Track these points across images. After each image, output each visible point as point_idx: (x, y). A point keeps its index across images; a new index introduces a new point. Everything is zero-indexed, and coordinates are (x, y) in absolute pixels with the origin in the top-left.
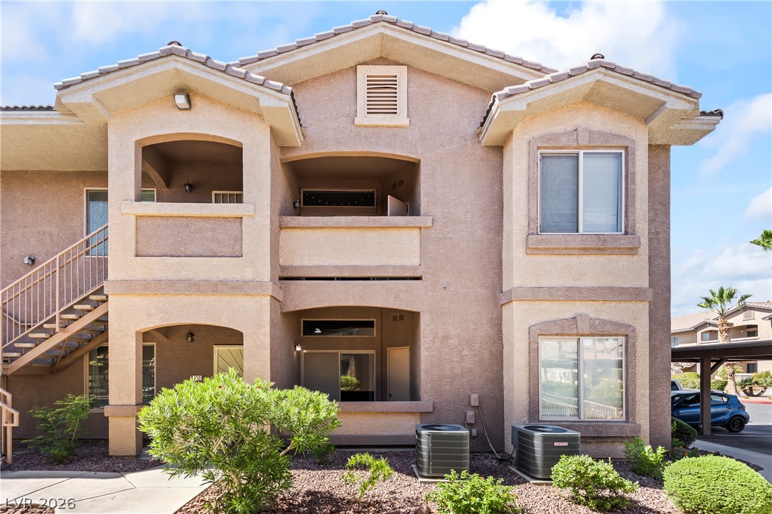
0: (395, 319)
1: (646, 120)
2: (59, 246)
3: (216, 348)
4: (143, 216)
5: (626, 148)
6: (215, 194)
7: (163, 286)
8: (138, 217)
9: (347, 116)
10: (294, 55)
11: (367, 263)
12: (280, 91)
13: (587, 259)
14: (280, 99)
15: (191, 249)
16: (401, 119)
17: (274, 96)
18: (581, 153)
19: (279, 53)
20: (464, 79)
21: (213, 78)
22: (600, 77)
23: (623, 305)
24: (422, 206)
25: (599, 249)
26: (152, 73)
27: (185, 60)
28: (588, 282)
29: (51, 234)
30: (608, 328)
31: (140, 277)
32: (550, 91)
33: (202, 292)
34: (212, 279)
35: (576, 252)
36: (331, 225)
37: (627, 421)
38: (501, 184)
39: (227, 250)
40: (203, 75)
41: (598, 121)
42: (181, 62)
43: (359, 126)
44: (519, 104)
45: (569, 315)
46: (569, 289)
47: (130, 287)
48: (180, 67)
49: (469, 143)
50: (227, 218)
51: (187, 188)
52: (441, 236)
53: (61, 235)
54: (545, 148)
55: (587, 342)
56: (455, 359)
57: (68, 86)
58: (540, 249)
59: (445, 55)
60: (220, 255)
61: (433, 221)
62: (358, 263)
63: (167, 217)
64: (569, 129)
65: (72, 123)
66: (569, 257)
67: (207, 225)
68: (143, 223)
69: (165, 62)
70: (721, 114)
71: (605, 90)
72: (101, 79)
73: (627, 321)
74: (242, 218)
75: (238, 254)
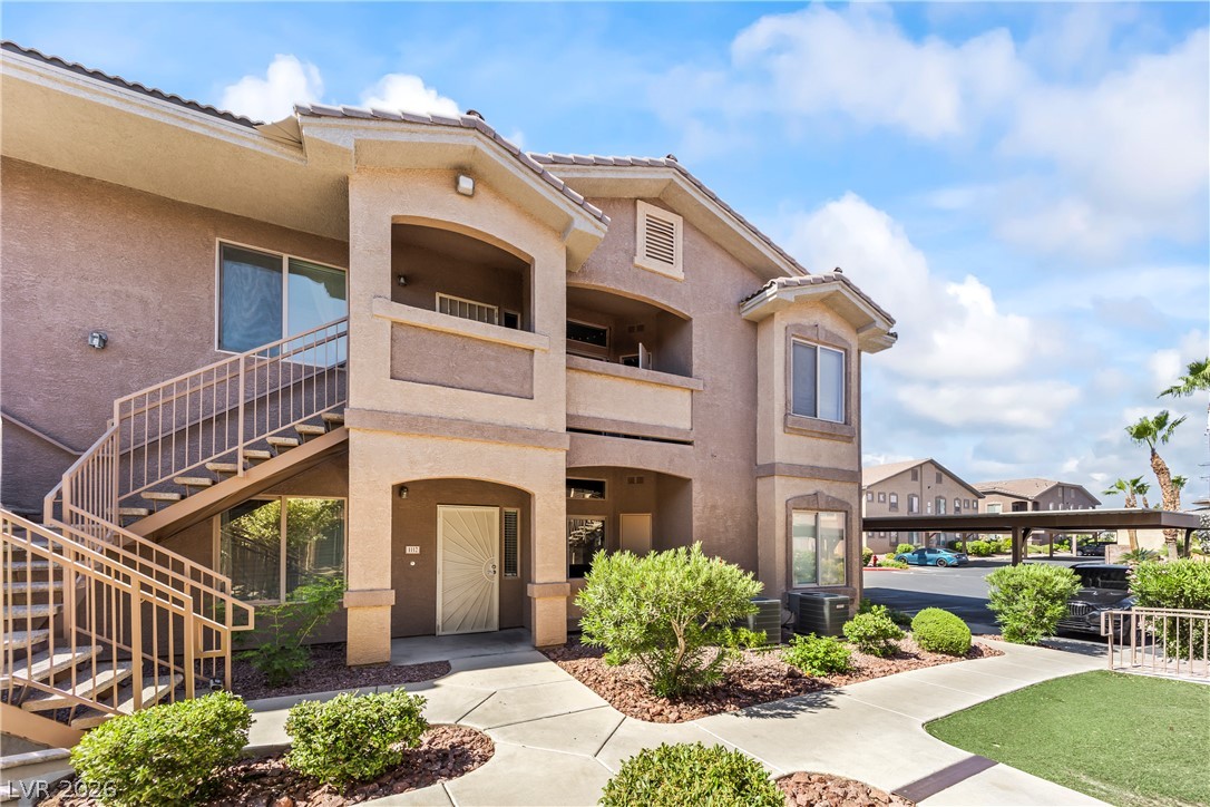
0: (631, 481)
1: (858, 330)
2: (161, 324)
3: (441, 509)
4: (402, 324)
5: (846, 350)
6: (441, 298)
7: (435, 426)
8: (394, 324)
9: (626, 252)
10: (589, 171)
11: (643, 420)
12: (600, 220)
13: (823, 442)
14: (597, 227)
15: (468, 380)
16: (676, 271)
17: (592, 222)
18: (819, 346)
19: (575, 164)
20: (731, 248)
21: (522, 176)
22: (839, 288)
23: (843, 485)
24: (694, 367)
25: (830, 434)
26: (445, 141)
27: (491, 142)
28: (823, 463)
29: (143, 302)
30: (837, 505)
31: (399, 409)
32: (809, 291)
33: (487, 439)
34: (499, 423)
35: (816, 435)
36: (610, 372)
37: (847, 586)
38: (756, 359)
39: (514, 388)
40: (510, 168)
41: (828, 321)
42: (484, 142)
43: (638, 267)
44: (790, 296)
45: (811, 492)
46: (812, 467)
47: (385, 421)
48: (481, 146)
49: (732, 312)
50: (515, 347)
51: (402, 280)
52: (709, 401)
53: (164, 306)
54: (797, 336)
55: (823, 517)
56: (721, 530)
57: (319, 116)
58: (794, 429)
59: (724, 223)
60: (506, 392)
61: (704, 385)
62: (635, 420)
63: (437, 332)
64: (812, 323)
65: (281, 157)
66: (811, 439)
67: (489, 352)
68: (401, 333)
69: (464, 134)
70: (896, 336)
71: (839, 298)
72: (372, 123)
73: (846, 499)
74: (532, 351)
75: (527, 394)
